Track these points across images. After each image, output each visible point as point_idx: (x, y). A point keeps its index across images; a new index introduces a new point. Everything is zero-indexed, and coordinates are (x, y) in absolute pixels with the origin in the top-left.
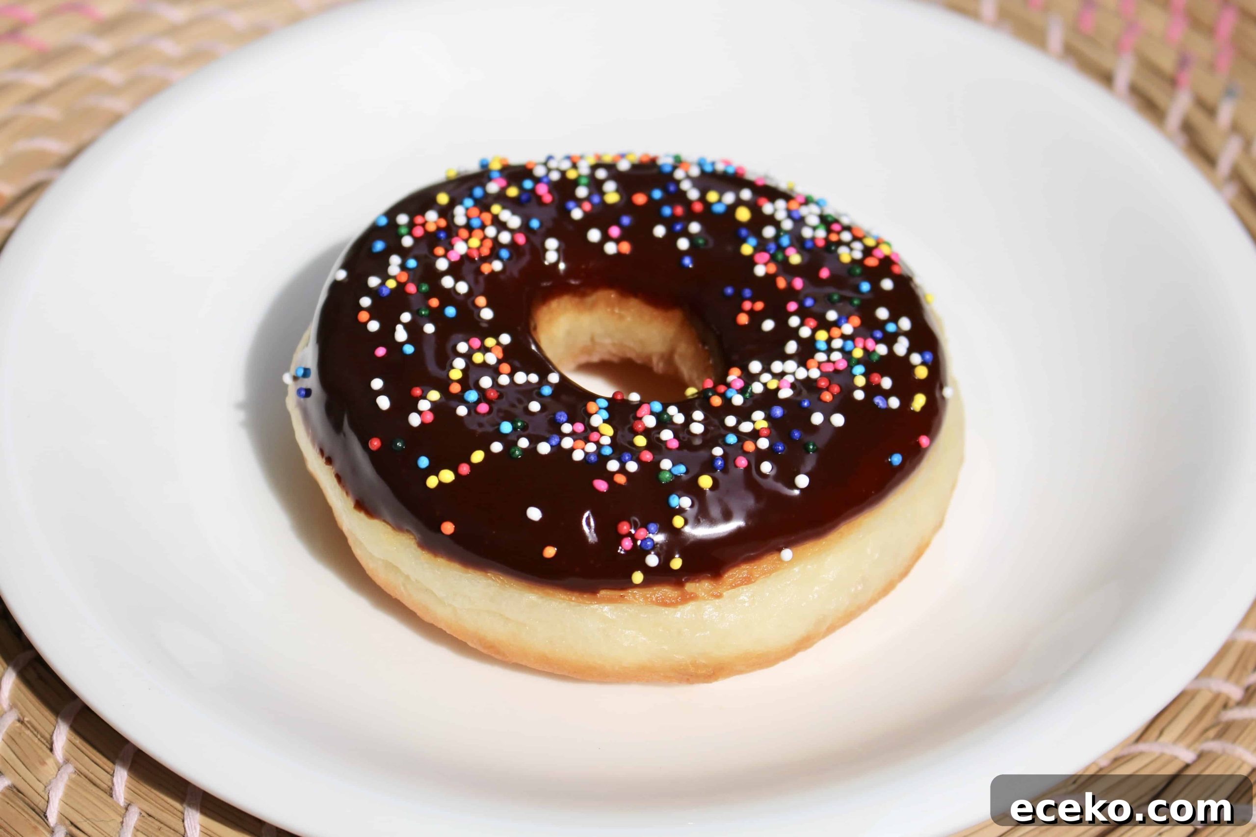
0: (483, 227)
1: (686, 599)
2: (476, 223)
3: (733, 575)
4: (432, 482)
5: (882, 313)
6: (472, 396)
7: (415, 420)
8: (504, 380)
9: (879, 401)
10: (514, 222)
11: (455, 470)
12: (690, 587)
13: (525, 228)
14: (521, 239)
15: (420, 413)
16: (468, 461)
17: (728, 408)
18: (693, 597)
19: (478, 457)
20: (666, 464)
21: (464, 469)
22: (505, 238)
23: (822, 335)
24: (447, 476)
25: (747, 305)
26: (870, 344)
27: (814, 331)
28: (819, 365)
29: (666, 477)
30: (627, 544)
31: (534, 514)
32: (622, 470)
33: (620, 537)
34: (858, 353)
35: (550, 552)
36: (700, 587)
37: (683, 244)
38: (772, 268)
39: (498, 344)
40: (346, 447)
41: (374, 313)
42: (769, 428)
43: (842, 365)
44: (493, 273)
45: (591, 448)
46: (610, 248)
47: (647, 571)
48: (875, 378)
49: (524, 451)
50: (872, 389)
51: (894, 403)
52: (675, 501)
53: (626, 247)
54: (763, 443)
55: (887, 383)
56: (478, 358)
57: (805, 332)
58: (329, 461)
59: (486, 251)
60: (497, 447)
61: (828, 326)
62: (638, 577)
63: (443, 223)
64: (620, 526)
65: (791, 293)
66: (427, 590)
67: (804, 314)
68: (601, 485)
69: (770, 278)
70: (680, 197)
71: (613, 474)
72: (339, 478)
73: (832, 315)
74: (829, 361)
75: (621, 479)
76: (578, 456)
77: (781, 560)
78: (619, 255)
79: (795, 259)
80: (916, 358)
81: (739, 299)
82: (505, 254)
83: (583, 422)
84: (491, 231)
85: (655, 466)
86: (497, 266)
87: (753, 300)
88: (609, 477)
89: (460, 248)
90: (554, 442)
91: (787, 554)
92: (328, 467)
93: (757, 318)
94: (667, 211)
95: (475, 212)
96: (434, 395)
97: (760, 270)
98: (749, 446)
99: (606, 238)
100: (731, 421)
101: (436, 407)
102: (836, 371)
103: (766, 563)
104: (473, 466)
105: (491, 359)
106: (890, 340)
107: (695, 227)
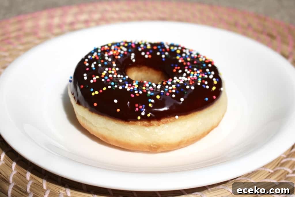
0: (117, 50)
1: (151, 125)
2: (116, 49)
3: (163, 120)
4: (93, 94)
5: (208, 70)
6: (106, 78)
7: (92, 81)
8: (115, 76)
9: (204, 86)
10: (125, 49)
11: (99, 91)
12: (152, 122)
13: (128, 51)
14: (126, 53)
15: (93, 80)
16: (102, 89)
17: (167, 84)
18: (153, 125)
19: (105, 89)
20: (149, 93)
21: (101, 91)
22: (122, 52)
23: (192, 73)
24: (97, 93)
25: (176, 68)
26: (203, 75)
27: (190, 72)
28: (191, 78)
29: (148, 95)
30: (137, 109)
31: (116, 101)
32: (138, 93)
33: (136, 107)
34: (200, 76)
35: (118, 110)
36: (155, 123)
37: (163, 56)
38: (183, 61)
39: (115, 70)
40: (76, 90)
41: (88, 62)
42: (176, 88)
43: (196, 78)
44: (118, 58)
45: (132, 88)
46: (146, 56)
47: (142, 116)
48: (204, 81)
49: (116, 88)
50: (202, 83)
51: (208, 87)
52: (150, 100)
53: (150, 56)
54: (174, 91)
55: (206, 83)
56: (110, 72)
57: (188, 72)
58: (73, 94)
59: (117, 54)
60: (109, 87)
61: (194, 71)
62: (139, 118)
63: (108, 48)
64: (136, 105)
65: (187, 65)
66: (91, 123)
67: (188, 69)
68: (133, 96)
69: (182, 63)
70: (165, 48)
71: (136, 94)
72: (74, 98)
73: (195, 69)
74: (193, 77)
75: (138, 95)
76: (128, 90)
77: (175, 119)
78: (148, 58)
79: (189, 59)
80: (214, 79)
81: (174, 67)
82: (121, 55)
83: (131, 84)
84: (119, 51)
85: (146, 93)
86: (119, 57)
87: (177, 67)
88: (135, 94)
89: (111, 53)
90: (123, 87)
91: (177, 117)
92: (72, 96)
93: (178, 70)
94: (161, 50)
95: (116, 47)
96: (98, 77)
97: (180, 61)
98: (170, 91)
99: (146, 54)
100: (167, 87)
101: (97, 79)
102: (194, 79)
103: (172, 119)
104: (103, 91)
105: (113, 72)
106: (208, 75)
107: (167, 53)
